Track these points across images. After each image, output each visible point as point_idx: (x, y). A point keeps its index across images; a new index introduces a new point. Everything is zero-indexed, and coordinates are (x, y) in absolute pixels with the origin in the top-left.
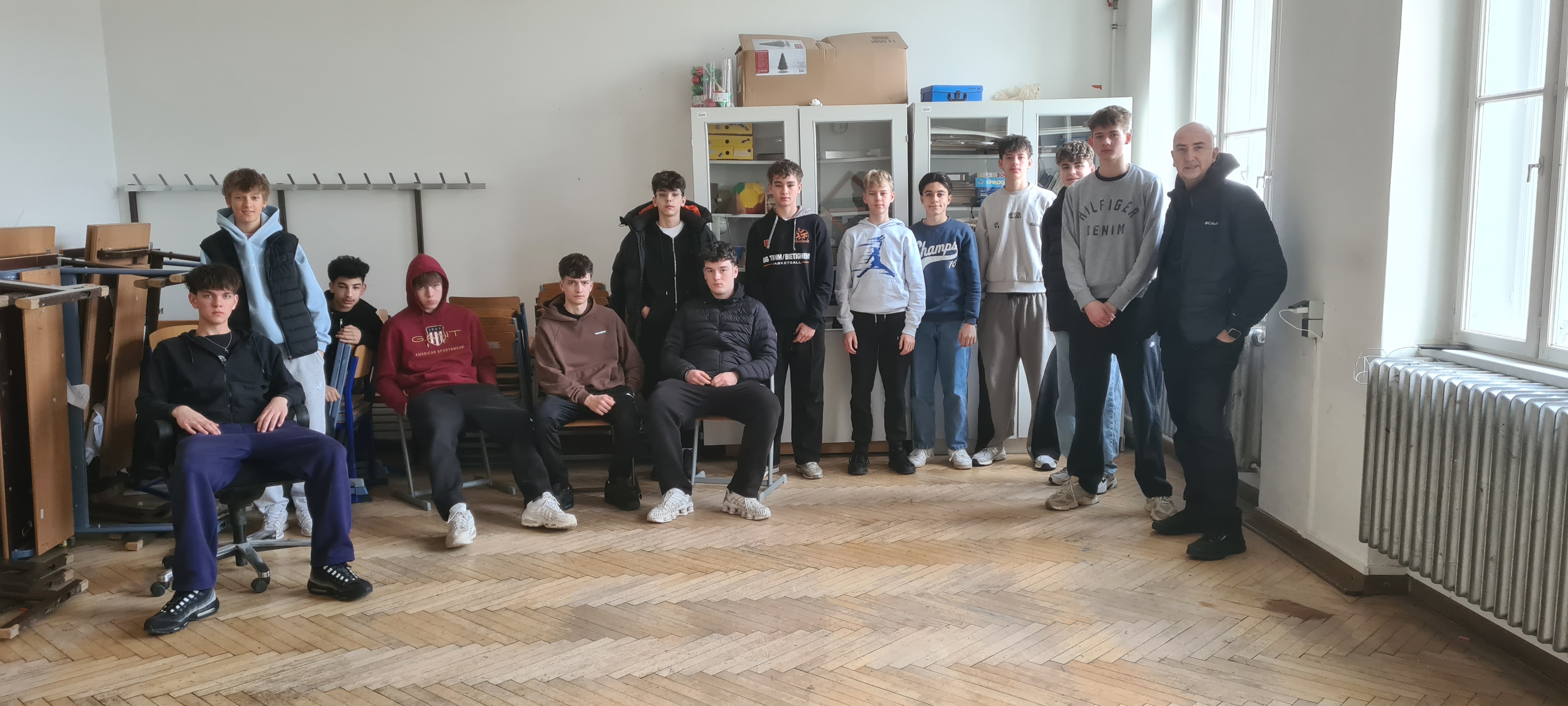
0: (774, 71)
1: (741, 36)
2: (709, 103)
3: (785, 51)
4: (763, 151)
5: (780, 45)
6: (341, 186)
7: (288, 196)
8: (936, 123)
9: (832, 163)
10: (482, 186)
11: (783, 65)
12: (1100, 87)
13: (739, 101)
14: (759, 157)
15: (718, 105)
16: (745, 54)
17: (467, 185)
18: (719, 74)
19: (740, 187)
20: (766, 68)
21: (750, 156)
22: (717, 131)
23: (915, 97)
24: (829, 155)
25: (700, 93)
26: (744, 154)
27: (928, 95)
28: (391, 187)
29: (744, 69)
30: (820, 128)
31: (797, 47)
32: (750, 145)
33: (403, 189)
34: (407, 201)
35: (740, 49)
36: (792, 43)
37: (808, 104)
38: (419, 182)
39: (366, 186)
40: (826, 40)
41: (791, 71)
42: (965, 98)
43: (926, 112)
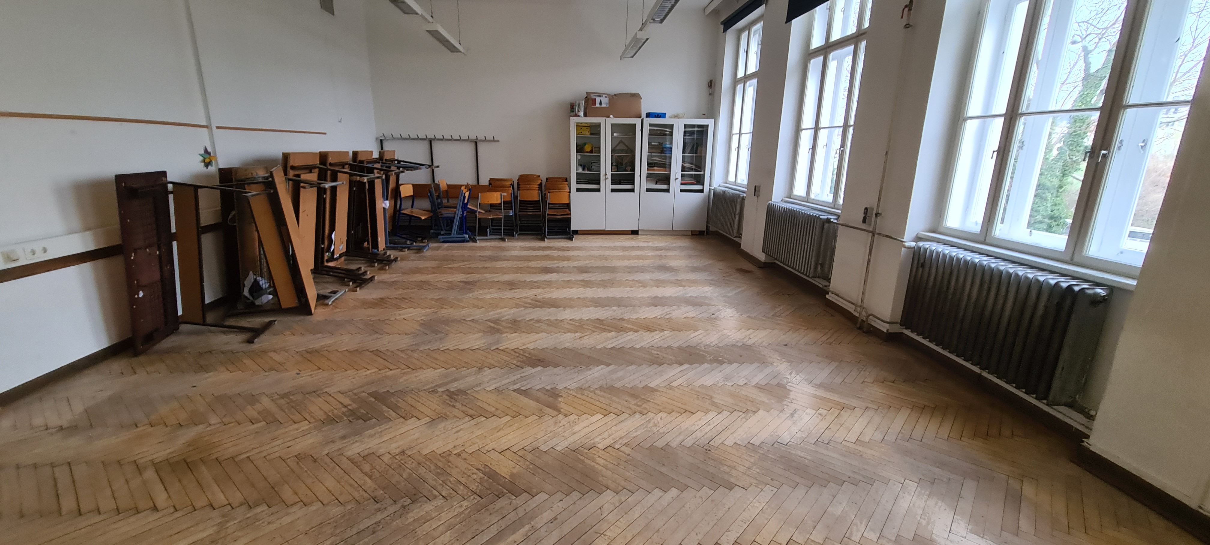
0: (598, 105)
1: (587, 93)
2: (577, 116)
3: (601, 98)
4: (592, 132)
5: (600, 96)
6: (452, 140)
7: (433, 142)
8: (650, 125)
9: (616, 137)
10: (498, 141)
11: (601, 103)
12: (705, 115)
13: (585, 115)
14: (591, 134)
15: (579, 116)
16: (588, 99)
17: (494, 140)
18: (579, 105)
19: (585, 144)
20: (595, 104)
21: (589, 133)
22: (578, 126)
23: (644, 115)
24: (615, 134)
25: (573, 112)
26: (587, 133)
27: (648, 115)
29: (588, 104)
30: (613, 125)
31: (606, 97)
32: (589, 130)
33: (472, 141)
34: (473, 146)
35: (587, 97)
36: (604, 96)
37: (609, 117)
38: (477, 139)
39: (460, 140)
40: (615, 95)
41: (603, 105)
42: (660, 117)
43: (648, 121)
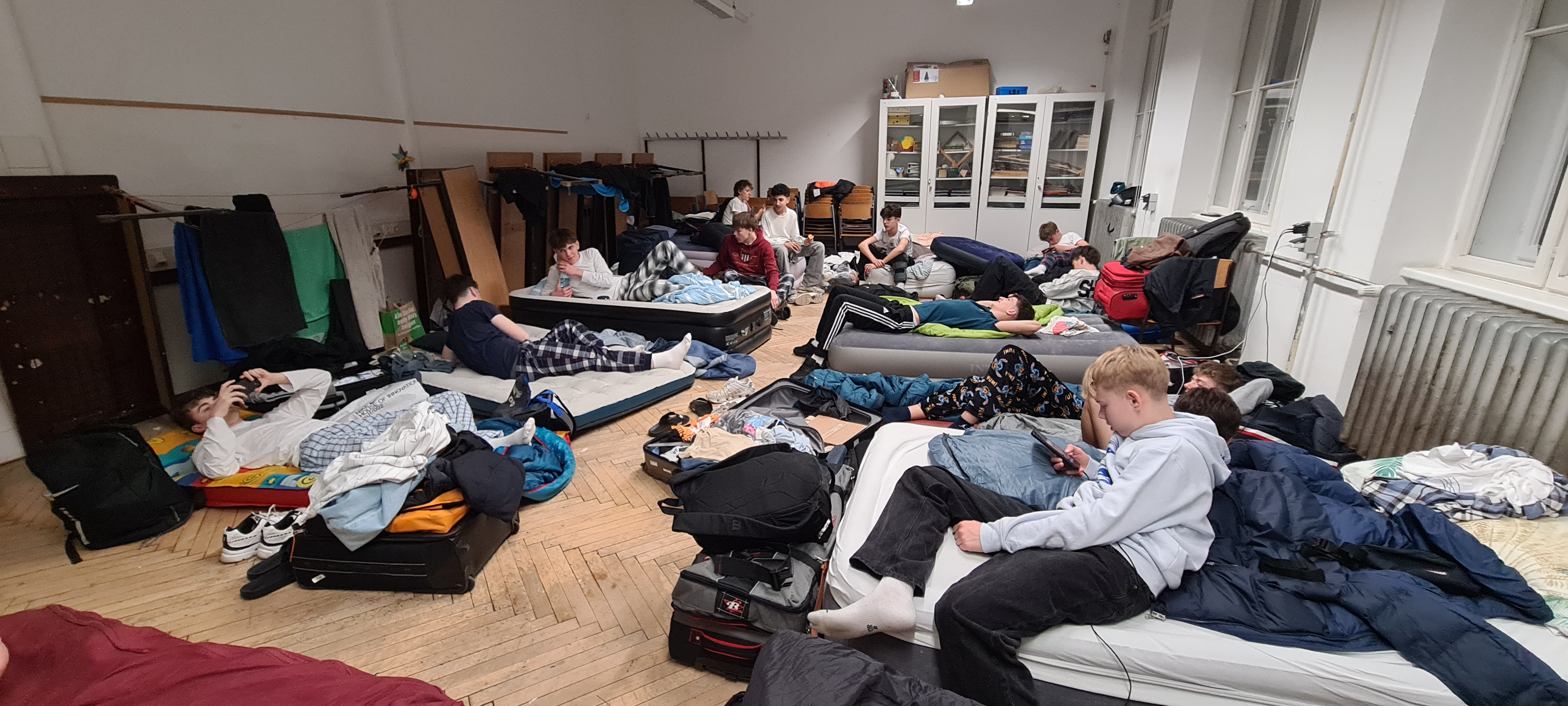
0: (922, 80)
2: (889, 97)
3: (928, 70)
5: (926, 67)
6: (727, 138)
8: (1000, 106)
9: (945, 127)
10: (786, 138)
11: (927, 78)
12: (1095, 86)
14: (909, 123)
15: (893, 98)
16: (909, 72)
17: (779, 137)
18: (894, 81)
19: (901, 138)
20: (918, 79)
21: (906, 123)
22: (892, 112)
24: (945, 122)
25: (886, 92)
27: (1000, 91)
28: (748, 138)
29: (908, 80)
30: (941, 109)
31: (935, 68)
32: (906, 117)
33: (752, 139)
34: (755, 142)
35: (906, 70)
36: (933, 66)
37: (937, 97)
38: (757, 136)
39: (737, 138)
40: (950, 64)
41: (930, 81)
42: (1017, 93)
43: (996, 100)
